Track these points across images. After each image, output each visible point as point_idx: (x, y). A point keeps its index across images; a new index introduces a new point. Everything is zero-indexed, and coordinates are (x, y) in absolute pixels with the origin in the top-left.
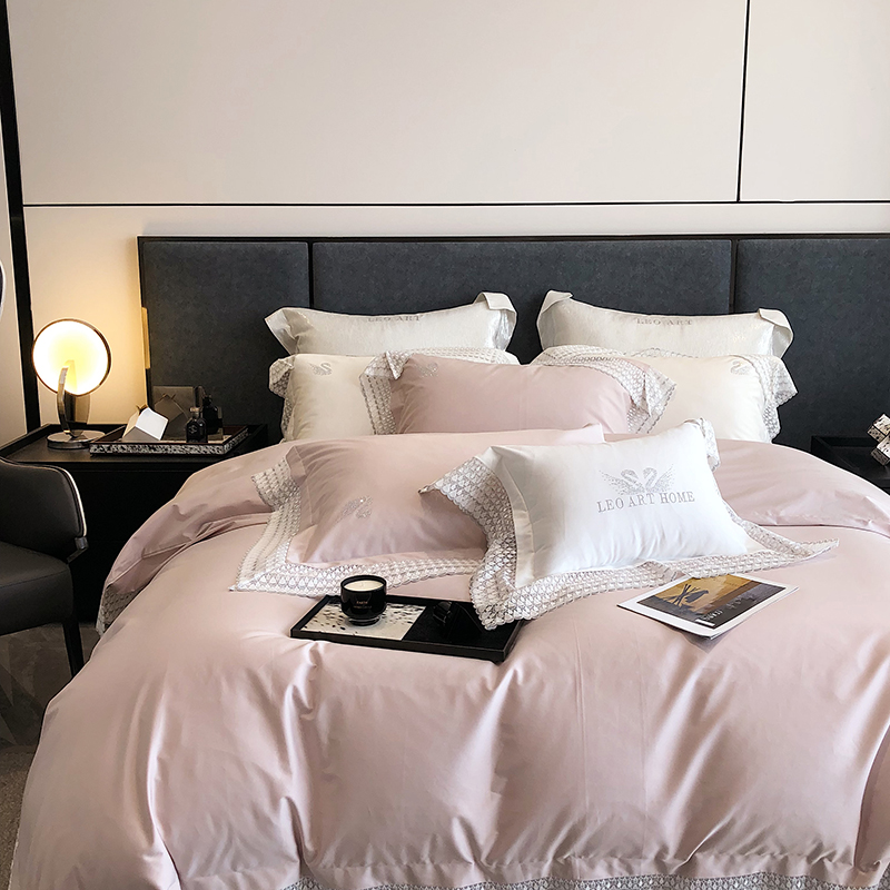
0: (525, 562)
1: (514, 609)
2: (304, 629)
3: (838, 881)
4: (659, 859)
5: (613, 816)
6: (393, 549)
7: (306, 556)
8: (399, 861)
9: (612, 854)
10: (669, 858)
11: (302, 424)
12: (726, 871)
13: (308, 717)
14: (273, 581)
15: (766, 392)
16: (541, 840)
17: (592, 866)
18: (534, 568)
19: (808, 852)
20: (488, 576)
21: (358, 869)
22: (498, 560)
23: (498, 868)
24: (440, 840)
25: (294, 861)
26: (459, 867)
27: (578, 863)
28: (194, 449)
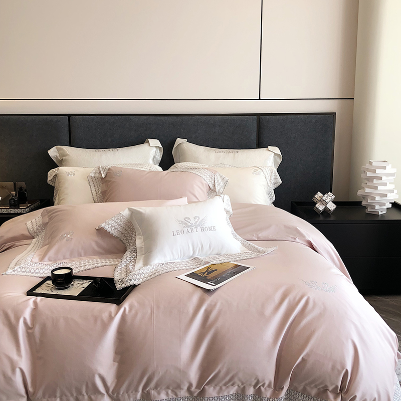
0: (140, 259)
1: (131, 280)
2: (34, 292)
3: (266, 396)
4: (189, 389)
5: (167, 371)
6: (83, 255)
7: (42, 259)
8: (72, 395)
9: (168, 388)
10: (193, 389)
11: (61, 198)
12: (219, 393)
13: (30, 331)
14: (23, 270)
15: (268, 182)
16: (135, 383)
17: (159, 393)
18: (144, 262)
19: (253, 384)
20: (123, 266)
21: (53, 399)
22: (128, 258)
23: (117, 396)
24: (90, 385)
25: (24, 397)
26: (99, 396)
27: (153, 392)
28: (12, 211)
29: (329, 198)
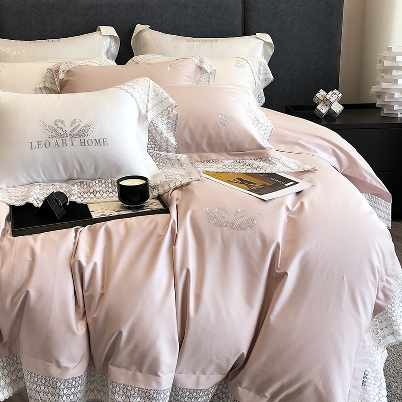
15: (256, 78)
29: (334, 96)
